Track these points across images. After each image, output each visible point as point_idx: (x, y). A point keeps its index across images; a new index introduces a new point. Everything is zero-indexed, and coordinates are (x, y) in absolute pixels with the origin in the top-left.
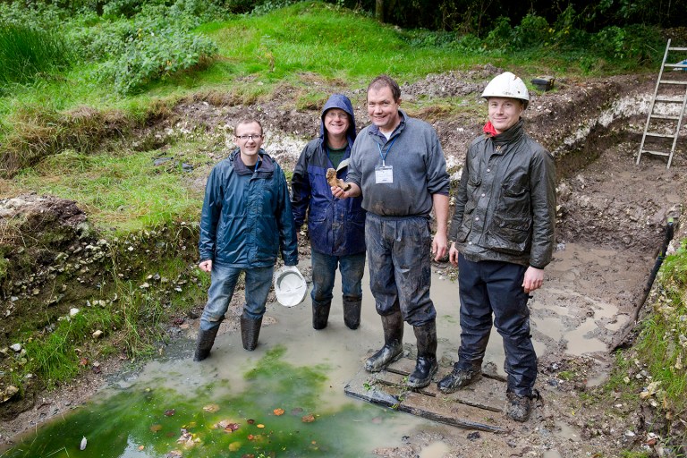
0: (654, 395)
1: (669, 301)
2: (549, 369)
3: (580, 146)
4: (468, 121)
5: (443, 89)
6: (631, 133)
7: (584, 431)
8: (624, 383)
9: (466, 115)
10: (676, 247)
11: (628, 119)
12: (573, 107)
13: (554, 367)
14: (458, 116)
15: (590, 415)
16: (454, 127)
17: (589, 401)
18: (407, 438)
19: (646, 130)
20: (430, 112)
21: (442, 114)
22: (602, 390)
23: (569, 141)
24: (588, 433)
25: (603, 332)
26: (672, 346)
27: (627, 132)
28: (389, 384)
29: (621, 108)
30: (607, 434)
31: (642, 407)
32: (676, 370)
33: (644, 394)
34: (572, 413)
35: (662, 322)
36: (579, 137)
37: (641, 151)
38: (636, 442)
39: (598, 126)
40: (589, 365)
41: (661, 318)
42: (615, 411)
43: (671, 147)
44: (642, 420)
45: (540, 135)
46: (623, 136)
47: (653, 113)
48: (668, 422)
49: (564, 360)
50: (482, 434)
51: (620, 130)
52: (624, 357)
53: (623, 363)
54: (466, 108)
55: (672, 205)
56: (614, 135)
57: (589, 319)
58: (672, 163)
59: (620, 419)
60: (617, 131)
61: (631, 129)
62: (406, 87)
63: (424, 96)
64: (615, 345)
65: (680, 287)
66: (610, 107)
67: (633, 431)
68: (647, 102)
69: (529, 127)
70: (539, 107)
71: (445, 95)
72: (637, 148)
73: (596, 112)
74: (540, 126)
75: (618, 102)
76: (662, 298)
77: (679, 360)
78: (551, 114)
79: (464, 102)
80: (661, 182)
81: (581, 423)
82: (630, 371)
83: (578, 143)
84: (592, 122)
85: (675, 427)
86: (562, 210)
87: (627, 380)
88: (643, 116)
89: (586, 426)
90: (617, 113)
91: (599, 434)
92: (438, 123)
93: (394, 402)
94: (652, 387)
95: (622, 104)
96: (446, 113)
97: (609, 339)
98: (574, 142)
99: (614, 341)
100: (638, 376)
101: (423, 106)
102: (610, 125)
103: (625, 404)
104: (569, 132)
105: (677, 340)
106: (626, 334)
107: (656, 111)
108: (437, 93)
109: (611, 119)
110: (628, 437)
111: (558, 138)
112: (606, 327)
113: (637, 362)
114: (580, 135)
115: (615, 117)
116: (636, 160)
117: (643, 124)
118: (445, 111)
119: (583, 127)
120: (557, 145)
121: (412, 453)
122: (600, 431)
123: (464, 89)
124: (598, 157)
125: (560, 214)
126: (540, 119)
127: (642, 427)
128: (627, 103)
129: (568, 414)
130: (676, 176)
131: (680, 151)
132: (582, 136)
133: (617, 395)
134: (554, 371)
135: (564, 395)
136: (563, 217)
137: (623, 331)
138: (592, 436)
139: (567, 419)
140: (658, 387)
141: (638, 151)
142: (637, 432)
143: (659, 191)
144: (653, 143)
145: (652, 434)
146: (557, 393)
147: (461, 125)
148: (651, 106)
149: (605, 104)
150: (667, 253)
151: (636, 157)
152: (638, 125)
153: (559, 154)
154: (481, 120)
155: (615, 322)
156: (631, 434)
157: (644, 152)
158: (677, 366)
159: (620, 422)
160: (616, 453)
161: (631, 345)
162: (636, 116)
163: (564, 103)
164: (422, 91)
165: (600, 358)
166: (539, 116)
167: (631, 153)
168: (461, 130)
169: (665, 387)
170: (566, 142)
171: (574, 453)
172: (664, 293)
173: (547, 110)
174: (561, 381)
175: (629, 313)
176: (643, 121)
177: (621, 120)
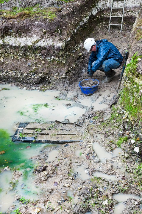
0: (127, 117)
1: (129, 81)
2: (89, 117)
3: (86, 26)
4: (39, 18)
5: (24, 4)
6: (105, 18)
7: (105, 135)
8: (116, 116)
9: (38, 15)
10: (129, 61)
11: (103, 11)
12: (81, 7)
13: (91, 116)
14: (34, 16)
15: (106, 130)
16: (34, 21)
17: (105, 125)
18: (42, 151)
19: (111, 15)
20: (21, 15)
21: (27, 16)
22: (109, 120)
23: (82, 24)
24: (106, 135)
25: (106, 101)
26: (132, 98)
27: (103, 17)
28: (29, 134)
29: (100, 6)
30: (113, 134)
31: (123, 123)
32: (134, 106)
33: (124, 118)
34: (100, 130)
35: (127, 90)
36: (85, 21)
37: (110, 25)
38: (123, 135)
39: (92, 15)
40: (103, 113)
41: (127, 89)
42: (115, 127)
43: (121, 22)
44: (124, 127)
45: (70, 22)
46: (102, 19)
47: (113, 7)
48: (132, 125)
49: (93, 113)
50: (69, 144)
51: (100, 16)
52: (115, 107)
53: (115, 109)
54: (37, 12)
55: (124, 47)
56: (98, 19)
57: (100, 97)
58: (122, 29)
59: (117, 128)
60: (99, 17)
61: (105, 16)
62: (5, 4)
63: (15, 8)
64: (111, 104)
65: (133, 75)
66: (95, 6)
67: (122, 131)
68: (110, 2)
69: (65, 18)
70: (68, 9)
71: (25, 6)
72: (108, 24)
73: (90, 9)
74: (69, 17)
75: (98, 3)
76: (127, 81)
77: (135, 102)
78: (73, 11)
79: (35, 9)
80: (119, 38)
81: (104, 133)
82: (118, 112)
83: (85, 24)
84: (89, 14)
85: (135, 126)
86: (83, 54)
87: (117, 115)
88: (109, 9)
89: (106, 133)
90: (98, 8)
91: (110, 135)
92: (26, 20)
93: (33, 140)
94: (126, 114)
95: (100, 4)
96: (28, 15)
97: (108, 103)
98: (83, 23)
99: (110, 103)
100: (121, 112)
101: (17, 12)
102: (97, 14)
103: (118, 123)
104: (81, 19)
105: (133, 96)
106: (114, 99)
107: (114, 6)
108: (21, 6)
109: (96, 12)
110: (120, 134)
111: (77, 22)
112: (107, 99)
113: (120, 107)
114: (85, 20)
115: (98, 11)
116: (108, 30)
117: (109, 13)
118: (28, 14)
119: (86, 16)
120: (77, 26)
121: (45, 155)
122: (111, 134)
123: (33, 2)
124: (93, 30)
125: (82, 57)
126: (69, 14)
127: (124, 129)
128: (102, 3)
129: (99, 131)
130: (124, 35)
131: (124, 24)
132: (86, 21)
133: (115, 121)
134: (91, 118)
135: (96, 125)
136: (83, 58)
137: (113, 98)
138: (108, 136)
139: (99, 132)
140: (128, 114)
141: (108, 25)
142: (123, 131)
143: (119, 42)
144: (114, 21)
145: (128, 131)
146: (93, 124)
147: (36, 20)
148: (112, 4)
149: (93, 5)
150: (126, 64)
151: (108, 28)
152: (107, 14)
153: (78, 29)
154: (45, 17)
155: (110, 96)
156: (121, 132)
157: (111, 25)
158: (134, 104)
159: (117, 129)
160: (117, 139)
161: (117, 103)
162: (106, 9)
163: (78, 5)
164: (14, 5)
165: (107, 110)
166: (69, 13)
167: (106, 27)
168: (37, 22)
169: (130, 113)
170: (80, 24)
171: (103, 142)
172: (127, 79)
173: (71, 10)
174: (94, 120)
175: (114, 92)
176: (109, 11)
177: (100, 12)
